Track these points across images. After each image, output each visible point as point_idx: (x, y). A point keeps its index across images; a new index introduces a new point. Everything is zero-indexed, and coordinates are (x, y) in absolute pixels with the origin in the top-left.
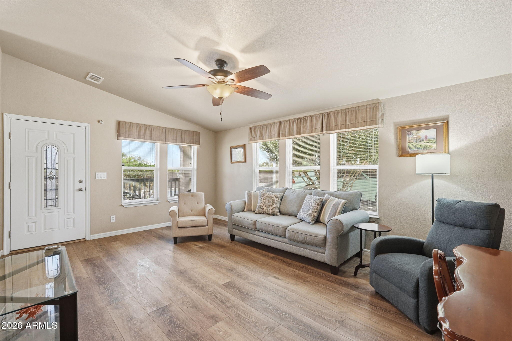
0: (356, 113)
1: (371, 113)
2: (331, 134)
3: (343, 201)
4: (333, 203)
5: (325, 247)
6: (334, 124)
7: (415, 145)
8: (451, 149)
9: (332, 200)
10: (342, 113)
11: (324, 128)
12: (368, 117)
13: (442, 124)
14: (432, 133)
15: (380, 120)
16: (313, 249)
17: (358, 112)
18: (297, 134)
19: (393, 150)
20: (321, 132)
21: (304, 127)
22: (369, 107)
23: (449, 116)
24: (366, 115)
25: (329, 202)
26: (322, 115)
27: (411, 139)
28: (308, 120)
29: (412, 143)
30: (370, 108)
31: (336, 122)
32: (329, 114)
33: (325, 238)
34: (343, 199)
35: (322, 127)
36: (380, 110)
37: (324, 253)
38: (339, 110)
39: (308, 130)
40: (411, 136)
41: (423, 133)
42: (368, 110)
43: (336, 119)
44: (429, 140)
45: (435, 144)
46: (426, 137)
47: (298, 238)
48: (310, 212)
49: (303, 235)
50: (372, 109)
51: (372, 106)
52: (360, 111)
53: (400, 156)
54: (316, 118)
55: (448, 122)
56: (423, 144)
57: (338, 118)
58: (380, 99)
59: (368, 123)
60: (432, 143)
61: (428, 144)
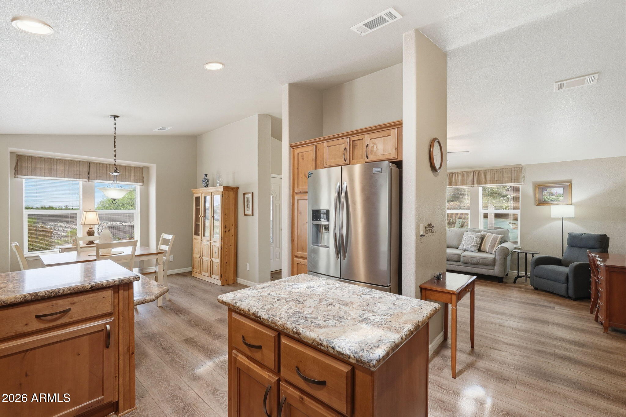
0: (503, 174)
1: (516, 174)
2: (480, 187)
3: (500, 236)
4: (492, 238)
5: (494, 265)
6: (484, 180)
7: (548, 198)
8: (573, 202)
9: (489, 236)
10: (490, 172)
11: (475, 182)
12: (513, 177)
13: (568, 185)
14: (560, 191)
15: (523, 180)
16: (484, 268)
17: (504, 173)
18: (449, 186)
19: (532, 201)
20: (472, 185)
21: (455, 180)
22: (513, 169)
23: (572, 180)
24: (511, 175)
25: (488, 237)
26: (473, 172)
27: (545, 193)
28: (459, 174)
29: (546, 197)
30: (515, 171)
31: (486, 178)
32: (479, 172)
33: (495, 260)
34: (499, 234)
35: (473, 181)
36: (523, 172)
37: (494, 270)
38: (488, 170)
39: (460, 183)
40: (546, 192)
41: (554, 190)
42: (513, 172)
43: (485, 176)
44: (559, 195)
45: (563, 198)
46: (556, 193)
47: (472, 261)
48: (473, 244)
49: (476, 258)
50: (516, 171)
51: (516, 169)
52: (506, 172)
53: (538, 205)
54: (467, 174)
55: (571, 184)
56: (554, 197)
57: (487, 176)
58: (522, 164)
59: (513, 181)
60: (560, 197)
61: (558, 198)
